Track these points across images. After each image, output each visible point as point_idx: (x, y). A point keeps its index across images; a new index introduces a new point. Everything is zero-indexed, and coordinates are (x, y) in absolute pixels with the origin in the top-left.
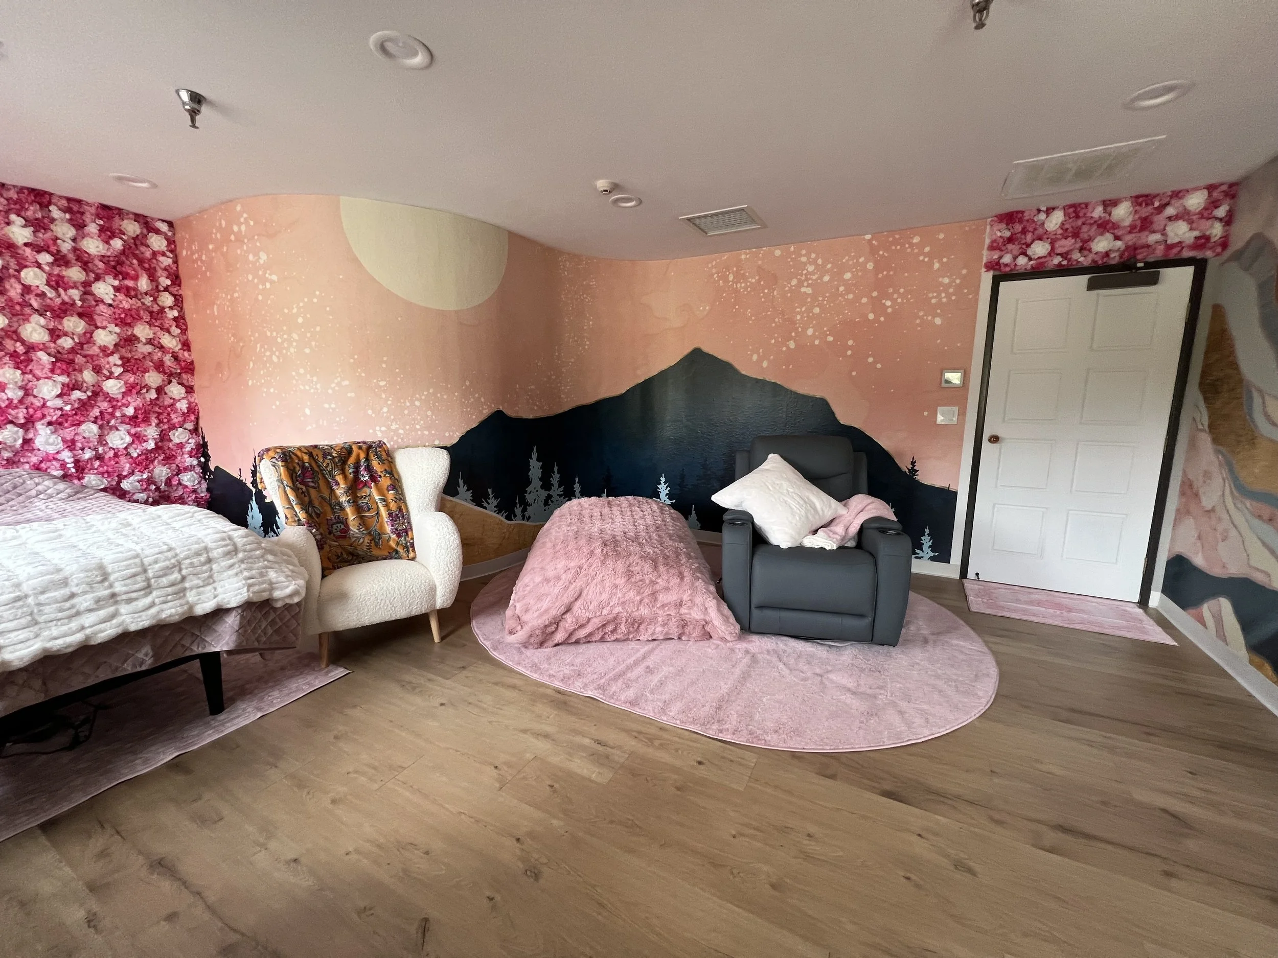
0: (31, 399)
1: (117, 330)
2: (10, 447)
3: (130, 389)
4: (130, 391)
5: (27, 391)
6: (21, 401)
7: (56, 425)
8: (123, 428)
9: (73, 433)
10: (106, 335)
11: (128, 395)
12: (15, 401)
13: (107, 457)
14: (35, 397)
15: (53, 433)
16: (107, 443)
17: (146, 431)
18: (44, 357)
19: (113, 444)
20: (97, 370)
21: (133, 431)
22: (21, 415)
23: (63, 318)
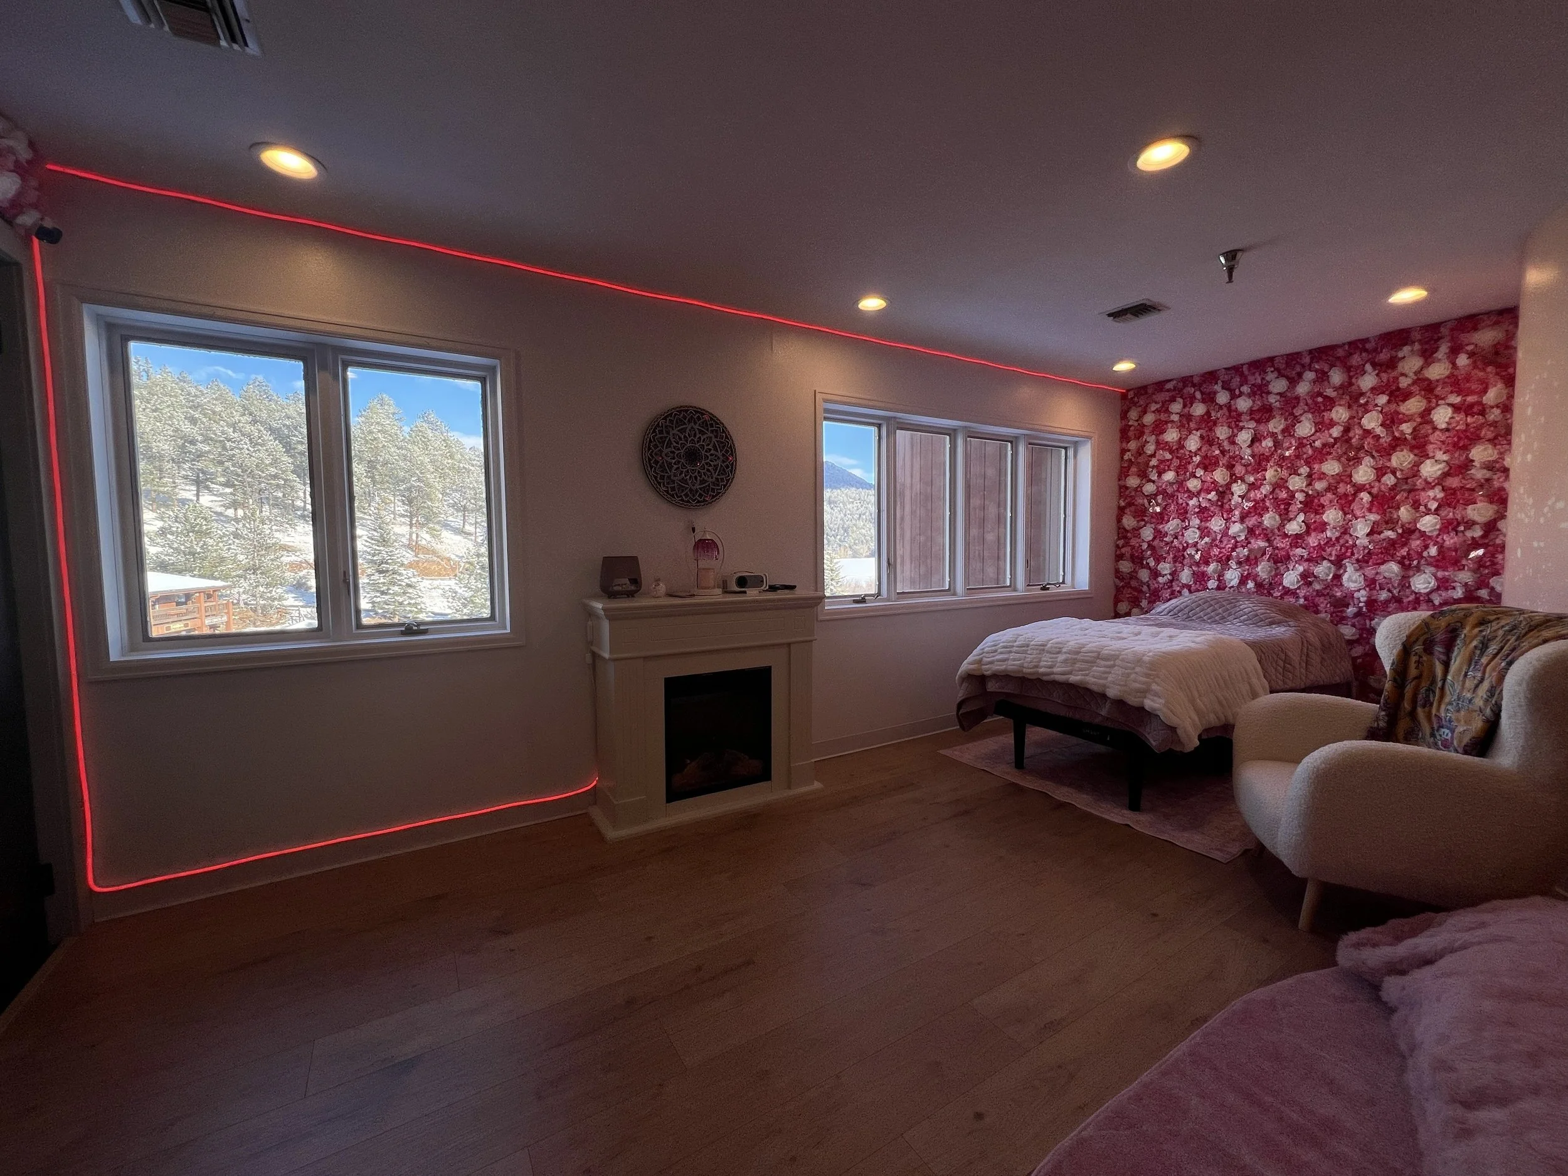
0: (1347, 537)
1: (1445, 457)
2: (1323, 580)
3: (1449, 526)
4: (1446, 527)
5: (1345, 531)
6: (1338, 539)
7: (1362, 563)
8: (1430, 570)
9: (1373, 572)
10: (1433, 465)
11: (1444, 533)
12: (1334, 539)
13: (1405, 600)
14: (1351, 535)
15: (1357, 570)
16: (1410, 586)
17: (1455, 576)
18: (1365, 497)
19: (1416, 587)
20: (1416, 505)
21: (1440, 574)
22: (1334, 552)
23: (1391, 455)
